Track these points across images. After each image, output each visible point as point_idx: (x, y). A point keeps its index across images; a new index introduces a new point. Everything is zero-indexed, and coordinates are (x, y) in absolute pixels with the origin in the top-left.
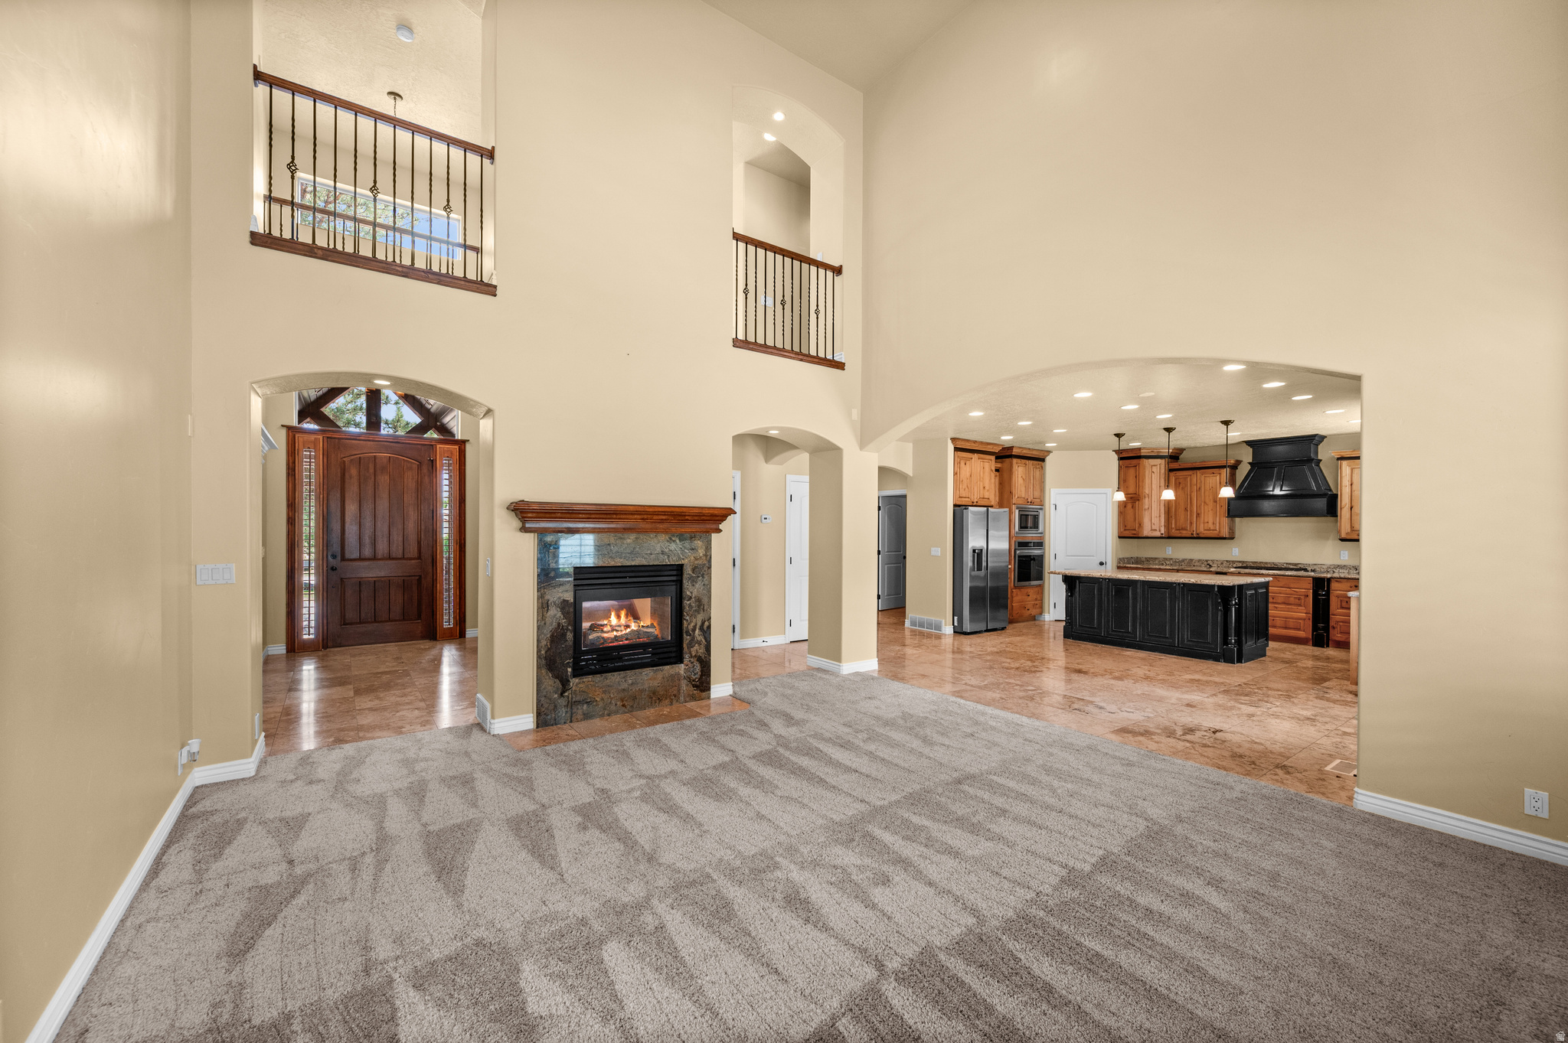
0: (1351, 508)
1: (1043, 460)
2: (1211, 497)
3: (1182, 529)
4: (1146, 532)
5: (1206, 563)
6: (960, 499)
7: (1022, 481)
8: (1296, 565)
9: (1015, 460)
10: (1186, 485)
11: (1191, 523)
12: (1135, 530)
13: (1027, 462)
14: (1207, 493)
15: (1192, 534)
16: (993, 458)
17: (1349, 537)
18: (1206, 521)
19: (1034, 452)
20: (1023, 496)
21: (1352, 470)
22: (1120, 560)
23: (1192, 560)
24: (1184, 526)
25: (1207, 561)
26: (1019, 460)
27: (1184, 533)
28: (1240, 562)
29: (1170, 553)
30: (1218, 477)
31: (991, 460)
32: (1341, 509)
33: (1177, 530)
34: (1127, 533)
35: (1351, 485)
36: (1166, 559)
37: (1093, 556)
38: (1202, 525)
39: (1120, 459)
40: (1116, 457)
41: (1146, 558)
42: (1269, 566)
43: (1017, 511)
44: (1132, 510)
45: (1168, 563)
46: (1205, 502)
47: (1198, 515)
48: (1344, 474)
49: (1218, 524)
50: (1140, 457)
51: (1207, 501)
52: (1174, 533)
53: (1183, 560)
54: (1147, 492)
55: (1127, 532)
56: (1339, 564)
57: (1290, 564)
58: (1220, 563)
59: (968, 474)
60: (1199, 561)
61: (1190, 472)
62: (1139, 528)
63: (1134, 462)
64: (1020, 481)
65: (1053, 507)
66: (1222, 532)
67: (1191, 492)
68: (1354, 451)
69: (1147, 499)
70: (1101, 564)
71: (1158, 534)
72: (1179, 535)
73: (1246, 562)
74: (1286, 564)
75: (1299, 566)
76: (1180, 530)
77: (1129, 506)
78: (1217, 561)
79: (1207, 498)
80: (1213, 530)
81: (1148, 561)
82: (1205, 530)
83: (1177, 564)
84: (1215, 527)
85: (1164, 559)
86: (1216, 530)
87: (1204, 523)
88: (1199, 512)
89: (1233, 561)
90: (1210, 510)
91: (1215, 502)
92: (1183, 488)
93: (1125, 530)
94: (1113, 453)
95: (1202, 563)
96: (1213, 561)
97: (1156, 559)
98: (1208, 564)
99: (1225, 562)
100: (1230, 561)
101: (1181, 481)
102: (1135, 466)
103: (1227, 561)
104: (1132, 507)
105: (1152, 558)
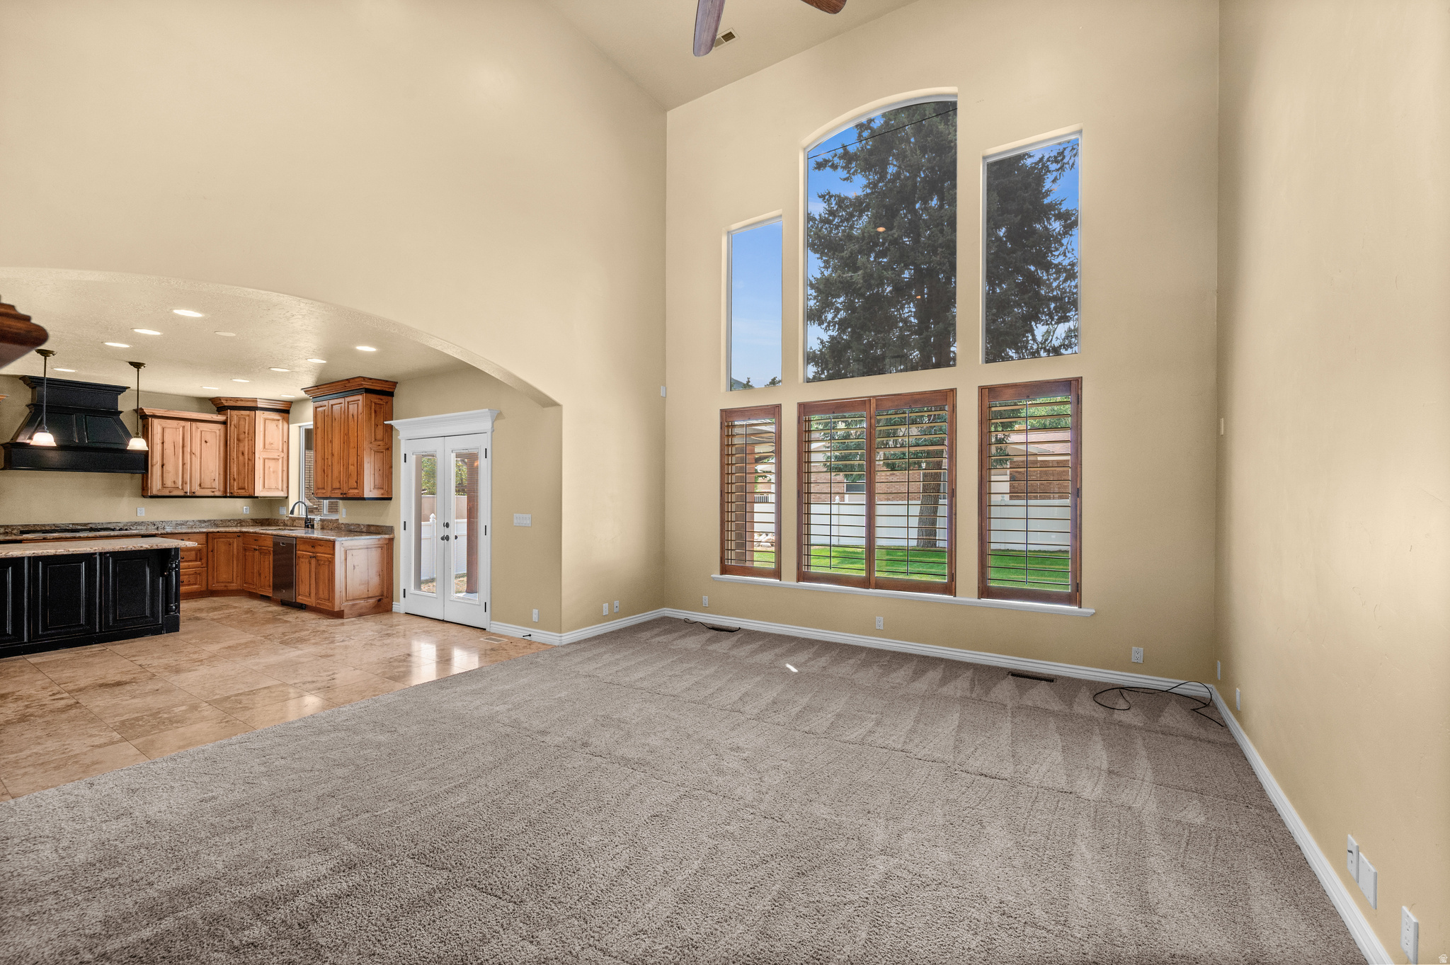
0: (163, 466)
8: (85, 525)
17: (159, 494)
21: (163, 429)
32: (152, 466)
35: (163, 443)
42: (47, 528)
48: (155, 432)
56: (137, 521)
57: (77, 524)
68: (168, 410)
73: (12, 526)
74: (73, 524)
75: (91, 526)
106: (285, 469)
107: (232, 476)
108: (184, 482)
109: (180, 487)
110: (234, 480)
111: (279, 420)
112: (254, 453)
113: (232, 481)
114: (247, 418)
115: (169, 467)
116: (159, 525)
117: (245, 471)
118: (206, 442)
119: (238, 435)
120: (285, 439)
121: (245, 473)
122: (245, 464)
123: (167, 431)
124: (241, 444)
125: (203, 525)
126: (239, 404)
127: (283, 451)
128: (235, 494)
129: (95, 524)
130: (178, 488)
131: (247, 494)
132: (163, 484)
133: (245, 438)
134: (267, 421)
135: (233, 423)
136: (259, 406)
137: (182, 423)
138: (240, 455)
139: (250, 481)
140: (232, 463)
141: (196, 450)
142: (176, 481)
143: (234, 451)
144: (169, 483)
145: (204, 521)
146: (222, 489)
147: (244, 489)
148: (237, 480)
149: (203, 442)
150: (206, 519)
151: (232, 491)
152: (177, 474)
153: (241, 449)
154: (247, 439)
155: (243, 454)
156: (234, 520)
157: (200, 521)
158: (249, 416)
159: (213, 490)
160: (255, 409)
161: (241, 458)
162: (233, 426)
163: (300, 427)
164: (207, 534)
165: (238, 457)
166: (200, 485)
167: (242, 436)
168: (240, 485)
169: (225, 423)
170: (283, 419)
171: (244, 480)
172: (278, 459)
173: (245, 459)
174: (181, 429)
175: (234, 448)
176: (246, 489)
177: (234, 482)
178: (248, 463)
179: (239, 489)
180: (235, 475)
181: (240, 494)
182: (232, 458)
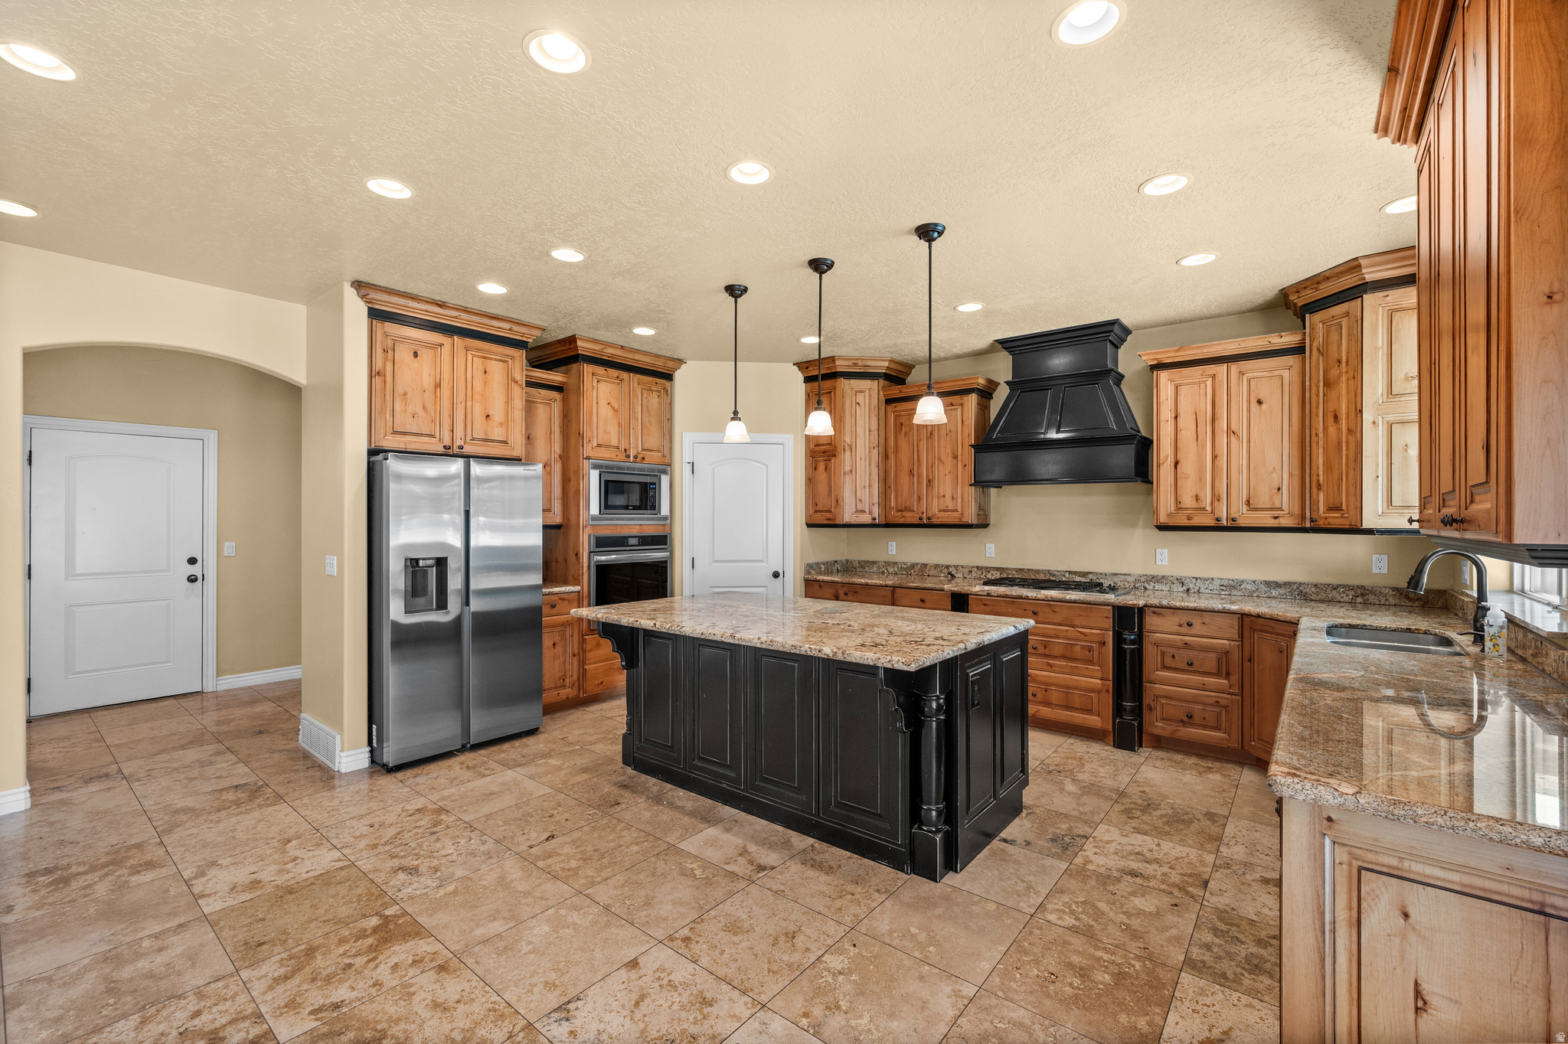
0: (1176, 464)
1: (669, 377)
2: (949, 450)
3: (906, 509)
4: (848, 516)
5: (945, 571)
6: (399, 438)
7: (610, 413)
8: (1084, 574)
9: (588, 369)
10: (912, 428)
11: (919, 498)
12: (830, 511)
13: (625, 375)
14: (942, 443)
15: (920, 519)
16: (520, 355)
17: (1172, 523)
18: (942, 493)
19: (637, 357)
20: (614, 443)
21: (1177, 388)
22: (809, 567)
23: (925, 565)
24: (908, 504)
25: (947, 567)
26: (600, 370)
27: (910, 517)
28: (997, 569)
29: (894, 553)
30: (959, 410)
31: (513, 358)
32: (1158, 466)
33: (898, 511)
34: (819, 518)
35: (1176, 417)
36: (887, 564)
37: (762, 561)
38: (935, 501)
40: (800, 377)
41: (859, 562)
42: (1042, 577)
43: (594, 475)
44: (825, 474)
45: (891, 570)
46: (940, 459)
47: (930, 483)
48: (1163, 397)
49: (959, 500)
50: (834, 375)
51: (943, 457)
52: (895, 516)
53: (913, 566)
54: (848, 440)
55: (819, 515)
56: (1153, 573)
57: (1075, 573)
58: (967, 570)
59: (427, 382)
60: (936, 566)
62: (836, 507)
63: (827, 384)
64: (605, 412)
65: (687, 468)
66: (966, 514)
67: (919, 440)
68: (1181, 349)
69: (848, 454)
70: (776, 575)
71: (866, 519)
72: (902, 521)
73: (1007, 569)
74: (1070, 572)
75: (1091, 576)
76: (901, 511)
77: (821, 467)
78: (963, 567)
79: (943, 450)
80: (952, 511)
81: (862, 566)
82: (940, 511)
83: (904, 572)
84: (956, 505)
85: (885, 562)
86: (956, 511)
87: (938, 498)
88: (931, 477)
89: (987, 568)
90: (947, 473)
91: (956, 457)
92: (906, 434)
93: (816, 511)
94: (796, 368)
95: (941, 571)
96: (956, 567)
97: (874, 563)
98: (949, 573)
99: (975, 569)
100: (982, 568)
101: (903, 421)
102: (830, 392)
103: (977, 567)
104: (826, 469)
105: (868, 562)
107: (1314, 478)
108: (1216, 498)
109: (1209, 508)
110: (1319, 487)
112: (1361, 411)
113: (1314, 489)
114: (1344, 322)
115: (1188, 467)
116: (1191, 586)
117: (1340, 463)
118: (1260, 402)
119: (1327, 372)
121: (1340, 469)
122: (1339, 443)
123: (1183, 391)
124: (1333, 394)
125: (1274, 593)
126: (1327, 289)
128: (1321, 523)
129: (1097, 574)
130: (1204, 509)
131: (1344, 523)
132: (1177, 502)
133: (1340, 376)
134: (1396, 317)
135: (1315, 344)
136: (1369, 278)
137: (1211, 369)
138: (1331, 419)
139: (1351, 490)
140: (1314, 445)
141: (1240, 424)
142: (1201, 496)
143: (1317, 414)
144: (1188, 501)
145: (1278, 585)
146: (1297, 510)
147: (1338, 509)
148: (1324, 487)
149: (1254, 404)
151: (1316, 515)
152: (1201, 479)
153: (1331, 407)
154: (1344, 378)
155: (1336, 417)
156: (1344, 586)
157: (1268, 584)
158: (1347, 314)
159: (1276, 513)
160: (1360, 290)
161: (1332, 430)
162: (1315, 352)
164: (1243, 616)
165: (1325, 429)
166: (1248, 503)
167: (1335, 372)
168: (1333, 499)
169: (1299, 350)
171: (1339, 487)
173: (1339, 430)
174: (1209, 383)
175: (1318, 407)
176: (1344, 507)
177: (1318, 494)
178: (1347, 442)
179: (1330, 509)
180: (1321, 473)
181: (1332, 521)
182: (1314, 432)
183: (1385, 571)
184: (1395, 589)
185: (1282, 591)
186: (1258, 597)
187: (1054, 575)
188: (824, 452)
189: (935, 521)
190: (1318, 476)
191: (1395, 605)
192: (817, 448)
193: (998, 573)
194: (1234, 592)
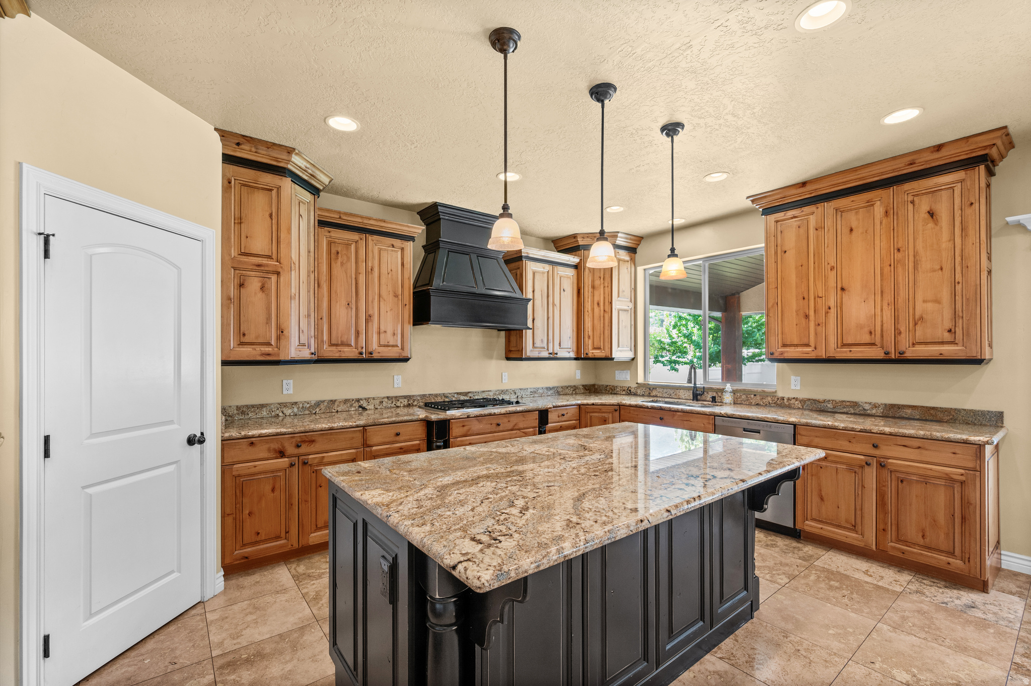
0: (534, 319)
3: (343, 344)
4: (293, 352)
5: (356, 405)
8: (466, 394)
10: (349, 259)
11: (358, 333)
12: (268, 344)
14: (383, 281)
15: (361, 353)
18: (382, 329)
21: (534, 273)
23: (333, 402)
24: (344, 339)
25: (358, 400)
27: (348, 353)
28: (405, 397)
29: (291, 392)
30: (399, 253)
33: (331, 345)
35: (534, 291)
37: (171, 422)
38: (376, 337)
39: (228, 159)
40: (217, 148)
41: (238, 408)
42: (439, 400)
44: (260, 295)
46: (380, 296)
47: (369, 318)
48: (528, 277)
49: (399, 336)
50: (280, 171)
51: (384, 293)
52: (329, 352)
53: (318, 404)
54: (293, 257)
55: (247, 349)
58: (377, 402)
60: (346, 401)
61: (355, 236)
62: (278, 338)
63: (268, 179)
65: (36, 245)
67: (357, 273)
69: (293, 274)
73: (413, 396)
74: (457, 393)
75: (470, 395)
76: (337, 345)
77: (254, 284)
78: (374, 399)
79: (383, 288)
80: (393, 346)
81: (243, 413)
82: (380, 346)
83: (307, 412)
84: (397, 341)
85: (279, 404)
86: (397, 346)
87: (379, 333)
88: (370, 312)
89: (396, 397)
90: (388, 309)
91: (396, 296)
92: (342, 264)
93: (242, 344)
94: (217, 136)
95: (351, 406)
96: (367, 400)
97: (262, 406)
98: (360, 407)
99: (386, 400)
100: (392, 398)
101: (339, 250)
102: (271, 190)
103: (388, 398)
104: (262, 288)
105: (253, 406)
106: (633, 323)
107: (586, 333)
108: (548, 340)
110: (589, 337)
111: (628, 261)
112: (611, 303)
113: (586, 338)
115: (538, 324)
117: (601, 327)
118: (564, 290)
119: (593, 281)
120: (633, 286)
121: (601, 329)
122: (600, 317)
123: (536, 276)
124: (596, 293)
125: (549, 393)
127: (631, 301)
128: (590, 355)
129: (473, 392)
130: (545, 347)
131: (602, 355)
132: (534, 343)
133: (600, 285)
134: (621, 262)
137: (547, 266)
138: (596, 305)
139: (606, 340)
140: (586, 316)
141: (557, 301)
142: (543, 339)
143: (588, 301)
144: (538, 342)
146: (575, 349)
147: (599, 348)
148: (591, 337)
149: (562, 290)
150: (551, 385)
151: (587, 351)
152: (543, 330)
153: (596, 299)
154: (602, 286)
155: (598, 304)
159: (568, 350)
161: (597, 309)
162: (587, 270)
163: (645, 270)
164: (580, 406)
165: (593, 310)
166: (560, 344)
167: (597, 282)
168: (595, 344)
169: (576, 267)
170: (631, 259)
171: (600, 337)
172: (628, 311)
173: (601, 310)
174: (547, 274)
175: (588, 298)
176: (602, 348)
177: (589, 341)
178: (604, 316)
179: (595, 348)
180: (590, 331)
181: (596, 354)
182: (586, 310)
183: (579, 378)
184: (583, 386)
185: (552, 392)
186: (544, 396)
187: (447, 397)
188: (259, 266)
189: (376, 356)
190: (588, 332)
191: (583, 393)
192: (244, 259)
193: (406, 400)
194: (536, 395)
